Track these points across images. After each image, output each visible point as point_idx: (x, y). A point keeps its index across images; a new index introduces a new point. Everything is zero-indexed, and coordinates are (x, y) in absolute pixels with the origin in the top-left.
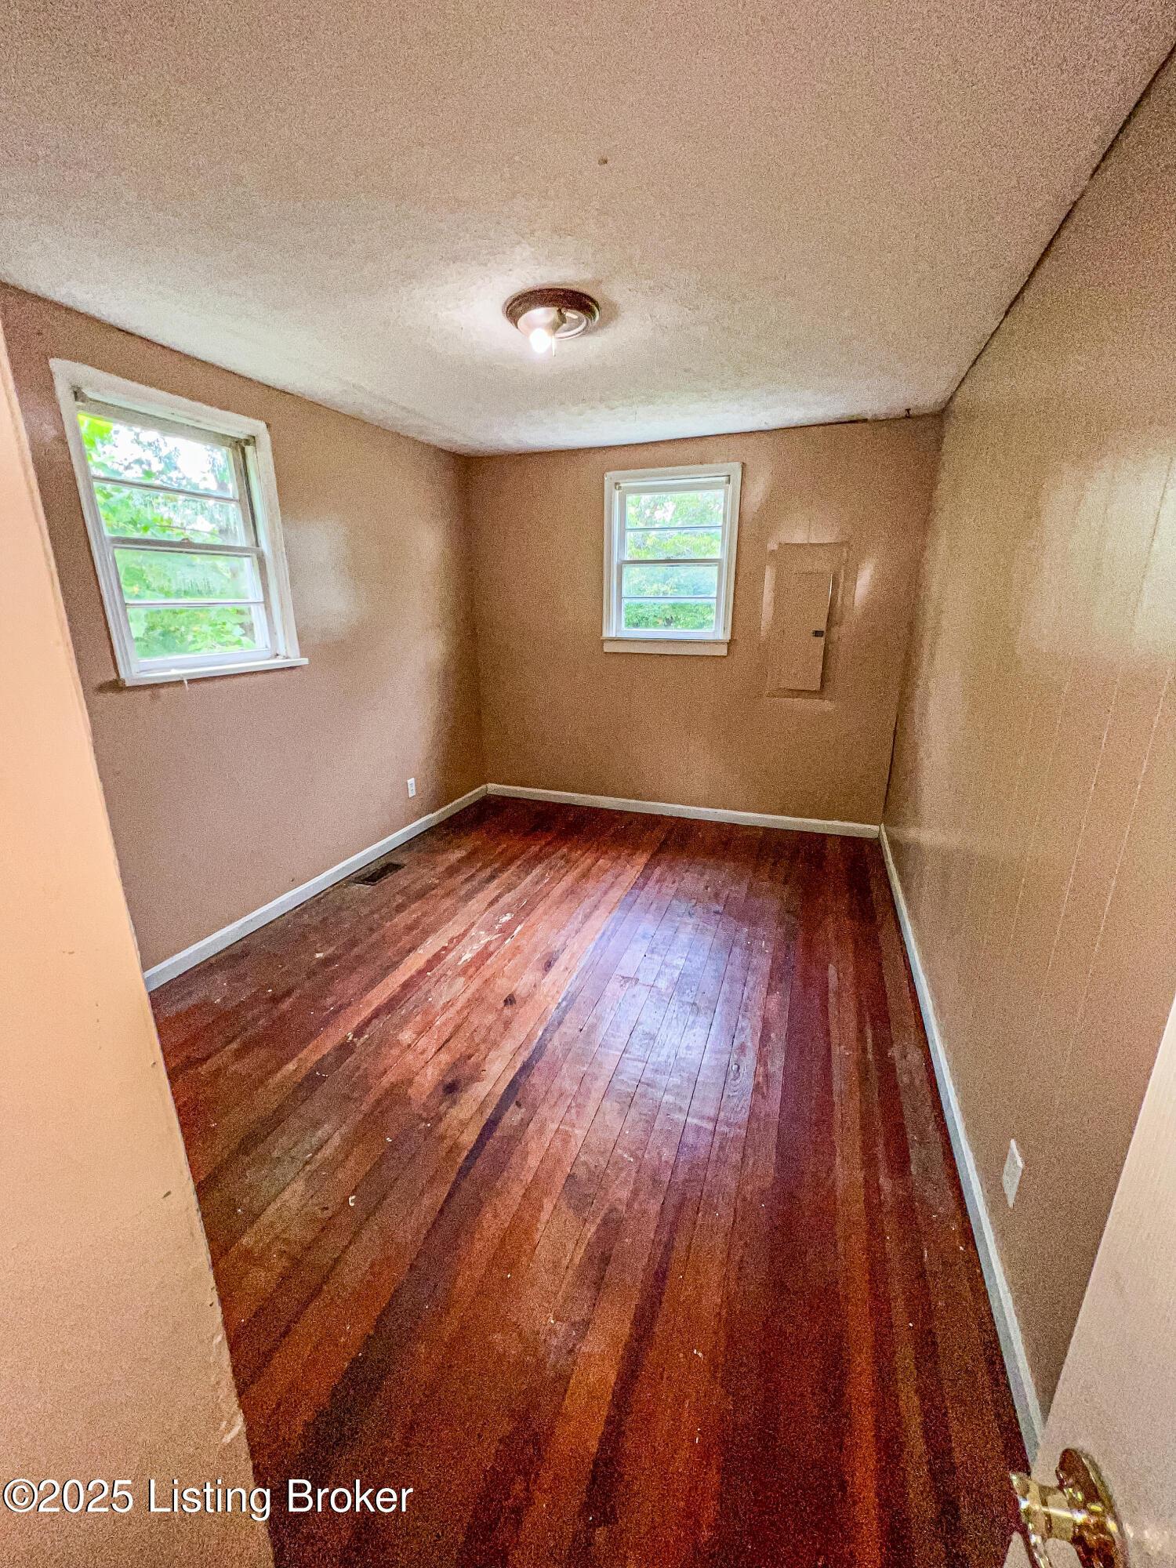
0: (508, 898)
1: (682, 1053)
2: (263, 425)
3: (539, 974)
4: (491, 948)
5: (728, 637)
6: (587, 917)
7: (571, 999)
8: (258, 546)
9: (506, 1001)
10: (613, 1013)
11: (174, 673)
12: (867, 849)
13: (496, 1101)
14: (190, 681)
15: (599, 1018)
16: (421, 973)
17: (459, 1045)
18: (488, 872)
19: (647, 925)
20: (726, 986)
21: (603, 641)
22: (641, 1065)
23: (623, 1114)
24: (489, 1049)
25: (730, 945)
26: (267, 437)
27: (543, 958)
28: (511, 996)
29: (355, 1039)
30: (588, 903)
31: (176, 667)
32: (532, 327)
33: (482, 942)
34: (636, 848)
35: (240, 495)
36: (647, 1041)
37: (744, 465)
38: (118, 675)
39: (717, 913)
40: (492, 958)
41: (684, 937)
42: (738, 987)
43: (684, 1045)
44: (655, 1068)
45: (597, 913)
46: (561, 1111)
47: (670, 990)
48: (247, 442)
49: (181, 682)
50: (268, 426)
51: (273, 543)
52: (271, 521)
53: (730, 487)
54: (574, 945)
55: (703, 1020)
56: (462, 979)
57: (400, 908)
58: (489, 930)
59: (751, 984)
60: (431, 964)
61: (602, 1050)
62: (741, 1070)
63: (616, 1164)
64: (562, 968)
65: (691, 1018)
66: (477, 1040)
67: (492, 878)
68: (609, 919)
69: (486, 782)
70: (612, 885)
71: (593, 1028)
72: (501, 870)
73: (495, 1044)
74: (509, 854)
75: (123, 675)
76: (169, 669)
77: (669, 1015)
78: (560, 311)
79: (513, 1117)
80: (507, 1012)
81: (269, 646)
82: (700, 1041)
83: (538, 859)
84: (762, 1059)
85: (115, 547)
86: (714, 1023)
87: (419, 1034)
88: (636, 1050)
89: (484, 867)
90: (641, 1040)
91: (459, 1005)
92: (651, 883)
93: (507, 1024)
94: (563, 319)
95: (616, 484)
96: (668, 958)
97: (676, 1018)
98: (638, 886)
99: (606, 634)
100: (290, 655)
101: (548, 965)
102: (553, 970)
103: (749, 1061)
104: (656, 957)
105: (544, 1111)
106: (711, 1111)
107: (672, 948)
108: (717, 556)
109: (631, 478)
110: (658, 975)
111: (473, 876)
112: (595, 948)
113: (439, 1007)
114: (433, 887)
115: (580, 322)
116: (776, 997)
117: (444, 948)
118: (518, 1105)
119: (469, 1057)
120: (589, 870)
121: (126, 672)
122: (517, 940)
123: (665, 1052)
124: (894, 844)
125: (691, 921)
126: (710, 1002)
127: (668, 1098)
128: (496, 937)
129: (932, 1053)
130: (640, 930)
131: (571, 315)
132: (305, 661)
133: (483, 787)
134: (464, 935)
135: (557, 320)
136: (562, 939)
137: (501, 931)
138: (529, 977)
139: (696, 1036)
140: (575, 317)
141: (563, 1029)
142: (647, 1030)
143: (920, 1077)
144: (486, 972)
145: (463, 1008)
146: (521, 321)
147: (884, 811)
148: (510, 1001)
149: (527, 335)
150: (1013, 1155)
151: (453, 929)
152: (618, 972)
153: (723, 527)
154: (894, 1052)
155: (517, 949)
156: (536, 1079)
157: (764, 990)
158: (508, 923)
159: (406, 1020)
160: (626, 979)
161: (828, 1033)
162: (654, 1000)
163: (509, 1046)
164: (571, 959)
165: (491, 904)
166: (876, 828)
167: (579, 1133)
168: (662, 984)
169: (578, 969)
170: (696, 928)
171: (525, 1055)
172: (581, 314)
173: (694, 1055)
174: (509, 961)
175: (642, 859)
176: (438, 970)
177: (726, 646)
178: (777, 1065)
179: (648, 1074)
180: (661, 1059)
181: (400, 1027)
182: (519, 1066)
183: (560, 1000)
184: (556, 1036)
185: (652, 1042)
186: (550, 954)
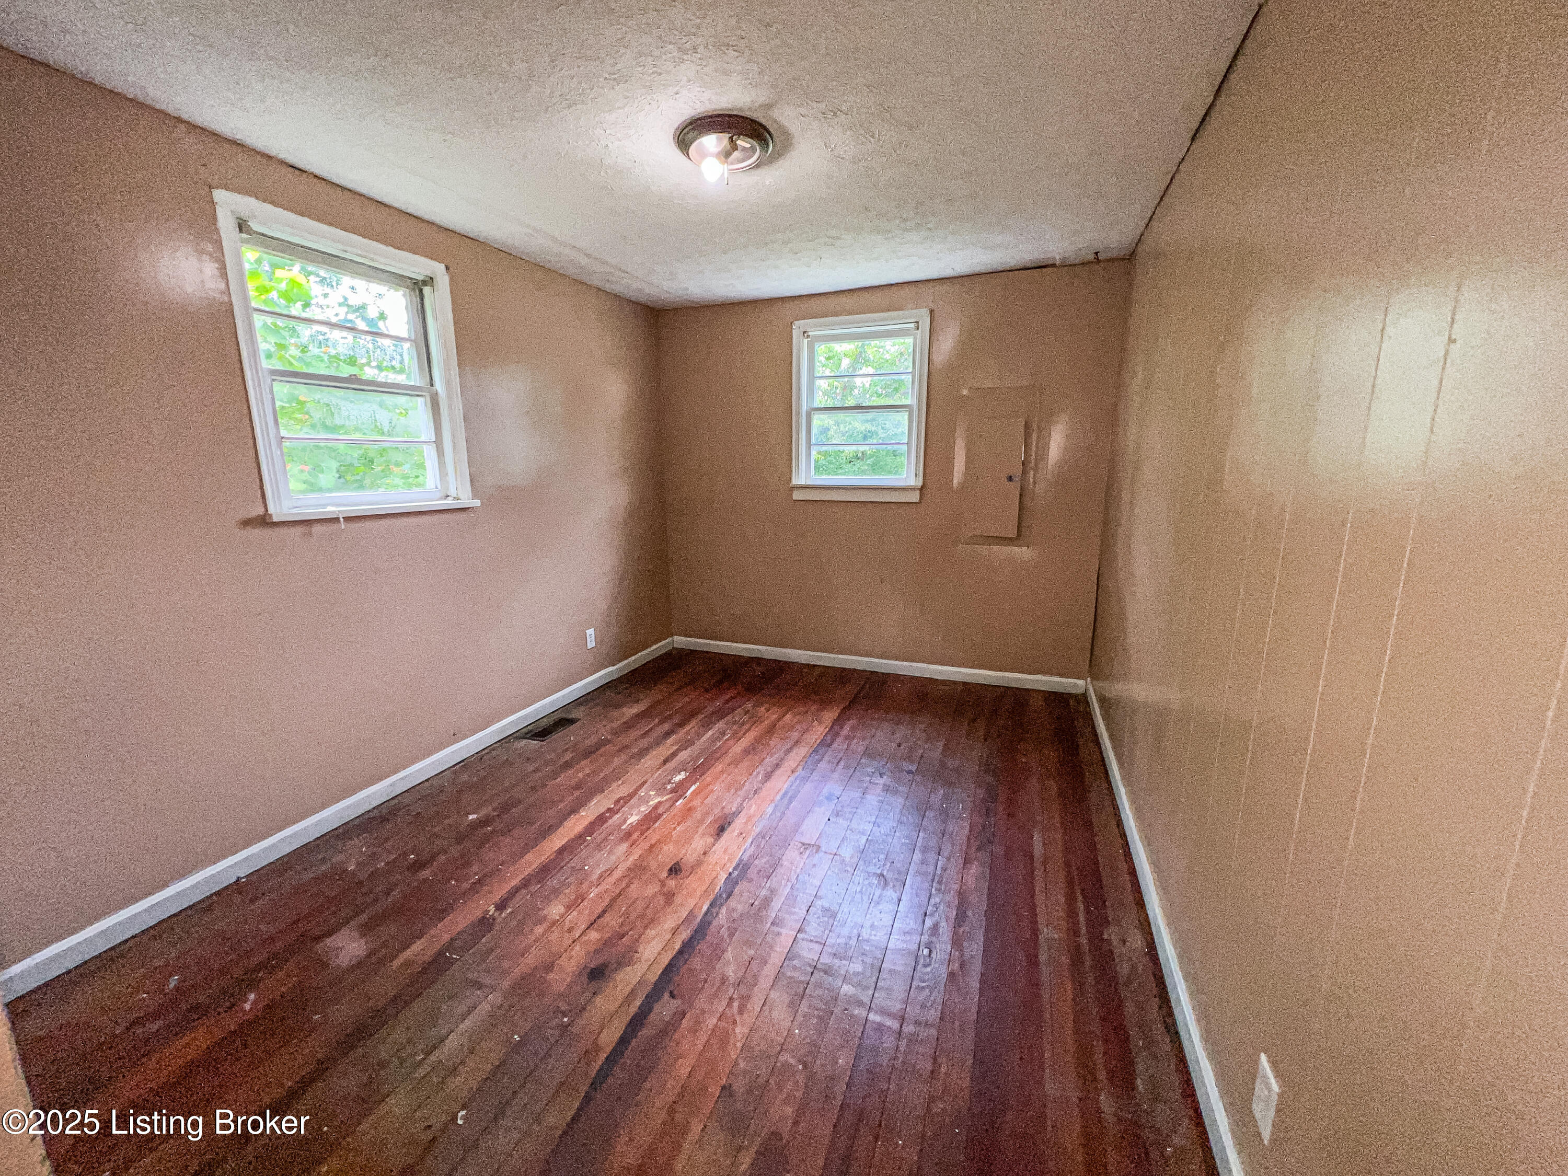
0: (684, 755)
1: (865, 934)
2: (442, 266)
3: (710, 840)
4: (660, 811)
5: (920, 484)
6: (768, 776)
7: (743, 868)
8: (432, 385)
9: (671, 870)
10: (789, 885)
11: (331, 510)
12: (1072, 702)
13: (647, 989)
14: (347, 519)
15: (773, 891)
16: (581, 837)
17: (612, 921)
18: (666, 726)
19: (833, 787)
20: (917, 856)
21: (793, 488)
22: (818, 948)
23: (793, 1006)
24: (646, 927)
25: (922, 809)
26: (446, 279)
27: (715, 821)
28: (677, 863)
29: (496, 914)
30: (769, 761)
31: (332, 505)
32: (703, 155)
33: (651, 803)
34: (825, 703)
35: (416, 335)
36: (826, 919)
37: (932, 311)
38: (267, 510)
39: (909, 772)
40: (659, 822)
41: (872, 799)
42: (932, 856)
43: (867, 924)
44: (834, 951)
45: (778, 772)
46: (720, 1005)
47: (856, 860)
48: (425, 283)
49: (336, 520)
50: (447, 268)
51: (448, 383)
52: (447, 361)
53: (919, 332)
54: (752, 808)
55: (891, 894)
56: (624, 846)
57: (567, 765)
58: (661, 790)
59: (946, 853)
60: (590, 829)
61: (775, 929)
62: (934, 955)
63: (781, 1072)
64: (736, 832)
65: (878, 892)
66: (633, 916)
67: (668, 734)
68: (792, 779)
69: (672, 635)
70: (797, 743)
71: (767, 902)
72: (681, 725)
73: (652, 922)
74: (689, 708)
75: (271, 510)
76: (325, 506)
77: (853, 888)
78: (731, 138)
79: (665, 1008)
80: (671, 883)
81: (439, 488)
82: (887, 919)
83: (720, 714)
84: (957, 942)
85: (274, 380)
86: (904, 898)
87: (569, 908)
88: (813, 930)
89: (661, 723)
90: (818, 918)
91: (617, 874)
92: (839, 740)
93: (669, 897)
94: (735, 147)
95: (805, 332)
96: (854, 825)
97: (861, 892)
98: (825, 744)
99: (795, 481)
100: (461, 496)
101: (721, 830)
102: (726, 836)
103: (943, 946)
104: (841, 820)
105: (701, 1002)
106: (896, 1007)
107: (859, 811)
108: (907, 402)
109: (821, 326)
110: (843, 840)
111: (651, 730)
112: (774, 811)
113: (595, 877)
114: (607, 742)
115: (753, 149)
116: (974, 869)
117: (609, 810)
118: (672, 995)
119: (623, 936)
120: (774, 725)
121: (275, 506)
122: (691, 801)
123: (845, 931)
124: (1102, 700)
125: (881, 781)
126: (899, 873)
127: (847, 989)
128: (667, 797)
129: (1155, 938)
130: (825, 791)
131: (742, 143)
132: (477, 503)
133: (669, 639)
134: (631, 796)
135: (729, 147)
136: (739, 800)
137: (673, 791)
138: (699, 843)
139: (882, 915)
140: (748, 146)
141: (732, 903)
142: (827, 905)
143: (1142, 964)
144: (654, 836)
145: (620, 880)
146: (692, 150)
147: (1090, 666)
148: (675, 870)
149: (698, 165)
150: (1265, 1076)
151: (619, 790)
152: (798, 838)
153: (913, 373)
154: (1111, 934)
155: (689, 810)
156: (696, 962)
157: (961, 861)
158: (681, 783)
159: (556, 892)
160: (806, 846)
161: (1034, 913)
162: (836, 871)
163: (669, 923)
164: (746, 823)
165: (665, 762)
166: (1081, 682)
167: (740, 1031)
168: (847, 853)
169: (753, 834)
170: (886, 789)
171: (685, 934)
172: (754, 143)
173: (879, 937)
174: (679, 824)
175: (830, 715)
176: (599, 835)
177: (918, 492)
178: (975, 948)
179: (825, 959)
180: (842, 941)
181: (548, 900)
182: (677, 946)
183: (731, 870)
184: (724, 911)
185: (831, 921)
186: (725, 817)
